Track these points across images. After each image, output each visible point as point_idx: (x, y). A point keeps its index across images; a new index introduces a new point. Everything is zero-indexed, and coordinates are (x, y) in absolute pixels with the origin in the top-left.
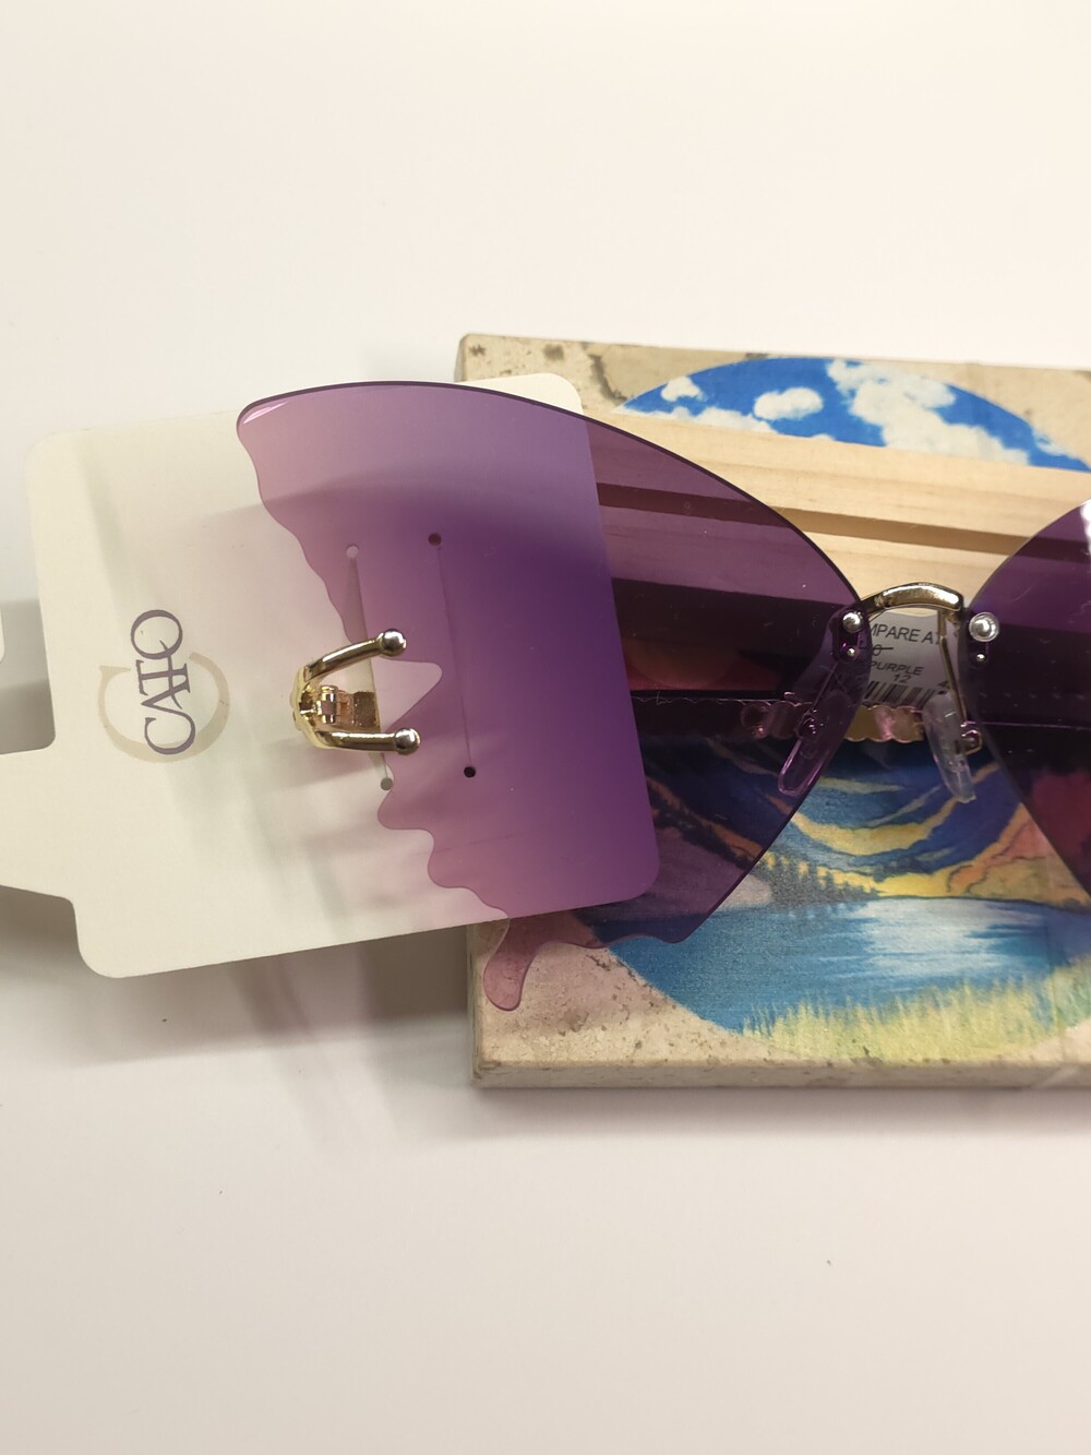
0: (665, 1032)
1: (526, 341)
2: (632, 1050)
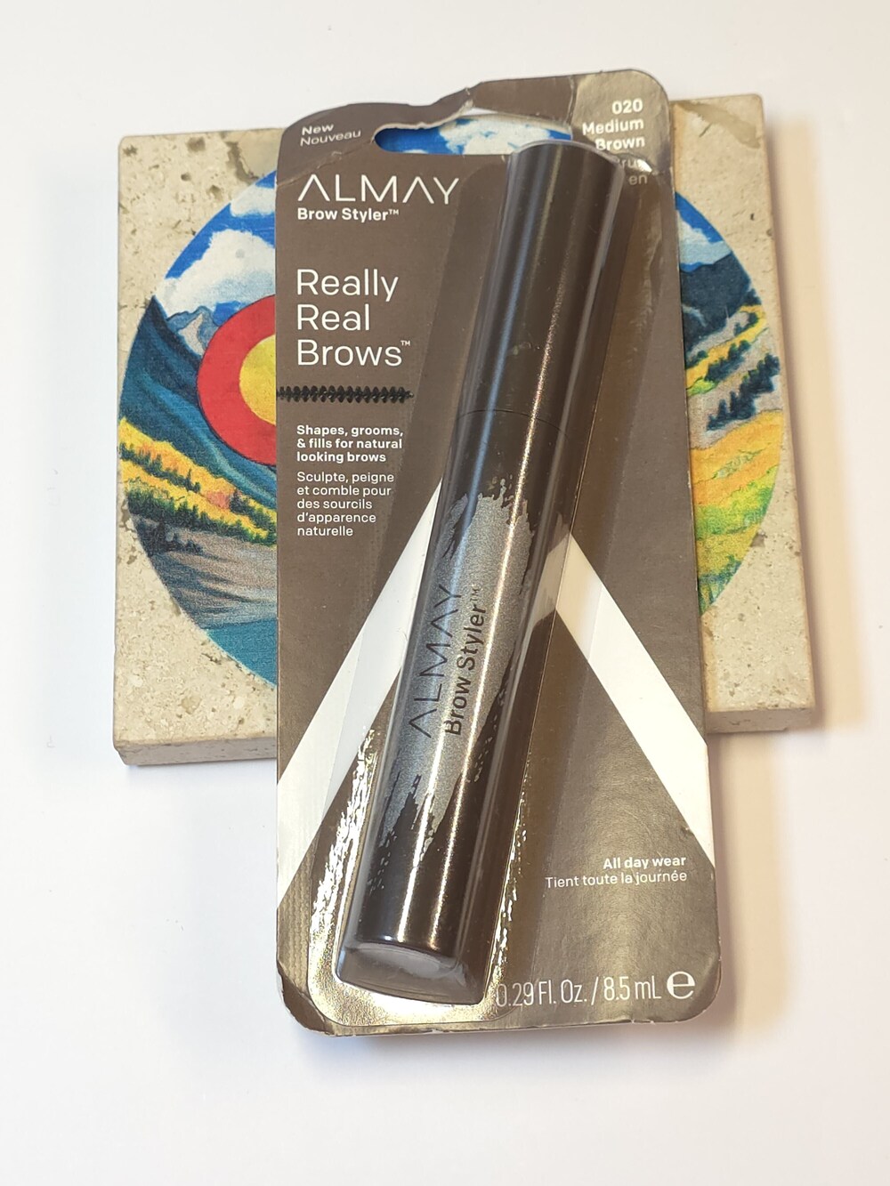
0: (264, 710)
1: (173, 137)
2: (235, 726)
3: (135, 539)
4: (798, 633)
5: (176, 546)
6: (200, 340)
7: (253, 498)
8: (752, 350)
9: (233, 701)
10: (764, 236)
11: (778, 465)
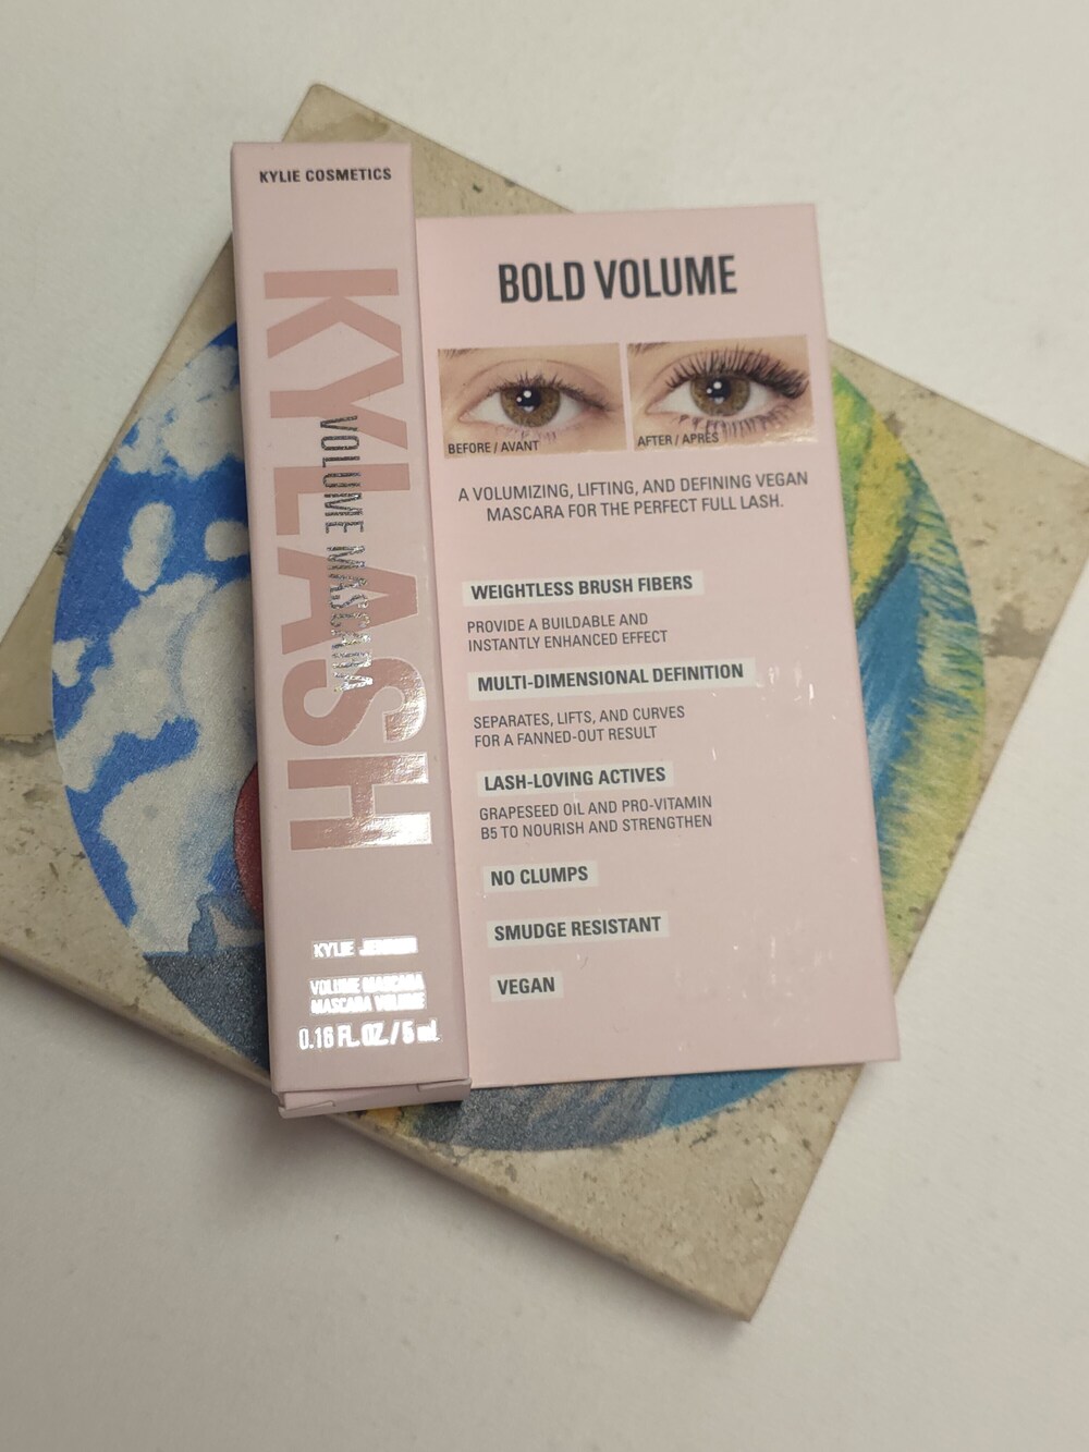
2: (808, 1154)
3: (484, 1155)
9: (774, 1140)
10: (511, 192)
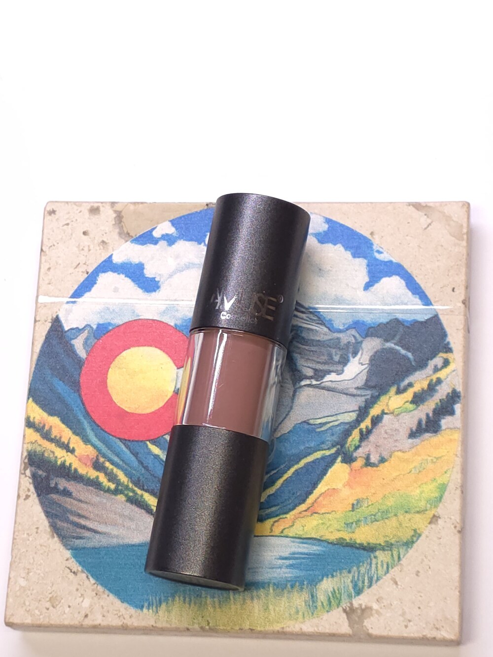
0: (101, 609)
2: (83, 618)
3: (30, 483)
4: (454, 588)
5: (55, 490)
6: (84, 348)
7: (108, 461)
8: (443, 384)
9: (82, 601)
10: (460, 305)
11: (453, 468)
